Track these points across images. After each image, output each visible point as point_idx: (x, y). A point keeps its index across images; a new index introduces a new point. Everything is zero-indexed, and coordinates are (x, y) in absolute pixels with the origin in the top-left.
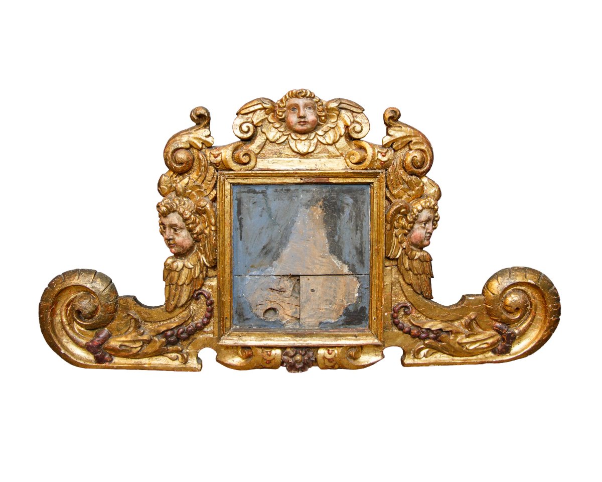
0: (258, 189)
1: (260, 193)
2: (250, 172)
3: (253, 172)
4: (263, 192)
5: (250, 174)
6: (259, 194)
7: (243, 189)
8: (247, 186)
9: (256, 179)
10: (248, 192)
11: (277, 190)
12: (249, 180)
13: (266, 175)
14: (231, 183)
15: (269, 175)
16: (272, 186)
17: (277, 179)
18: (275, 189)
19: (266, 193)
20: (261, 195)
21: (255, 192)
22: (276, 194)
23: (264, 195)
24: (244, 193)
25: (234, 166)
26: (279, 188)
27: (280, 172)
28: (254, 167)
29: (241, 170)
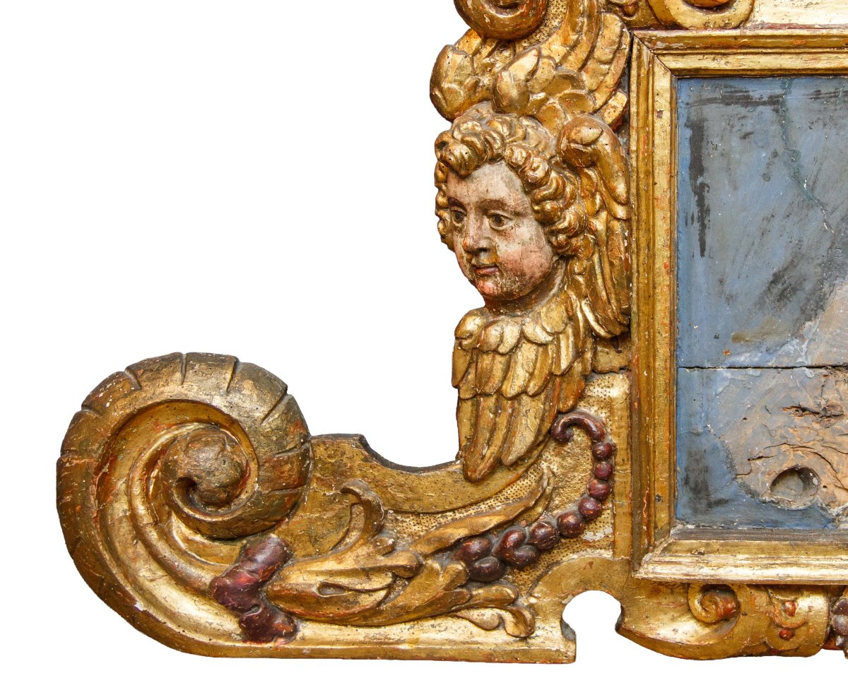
0: (758, 91)
1: (764, 103)
2: (736, 32)
3: (749, 33)
4: (774, 101)
5: (736, 38)
6: (761, 108)
7: (708, 90)
8: (722, 82)
9: (756, 58)
10: (727, 101)
11: (818, 92)
12: (731, 58)
13: (787, 41)
14: (673, 71)
15: (799, 42)
16: (803, 81)
17: (823, 56)
18: (812, 90)
19: (783, 104)
20: (767, 111)
21: (747, 101)
22: (816, 105)
23: (777, 111)
24: (714, 106)
25: (683, 14)
26: (827, 87)
27: (835, 32)
28: (747, 19)
29: (706, 26)
